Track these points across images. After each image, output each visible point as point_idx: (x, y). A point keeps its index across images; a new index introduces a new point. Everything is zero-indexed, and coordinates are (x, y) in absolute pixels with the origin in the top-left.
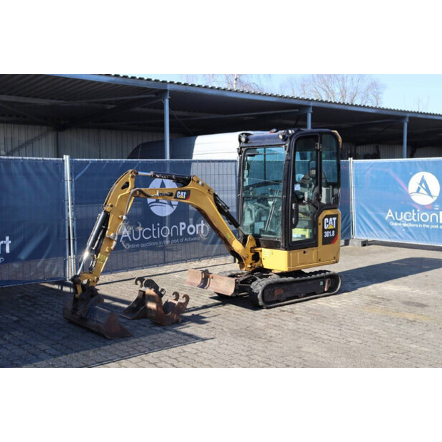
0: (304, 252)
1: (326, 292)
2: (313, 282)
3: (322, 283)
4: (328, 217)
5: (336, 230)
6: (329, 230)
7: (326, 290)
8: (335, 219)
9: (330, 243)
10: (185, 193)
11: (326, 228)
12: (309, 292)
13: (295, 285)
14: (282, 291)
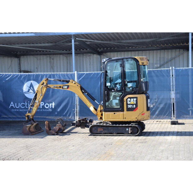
0: (115, 113)
1: (130, 134)
2: (121, 128)
3: (127, 129)
4: (131, 98)
5: (136, 104)
6: (131, 104)
7: (130, 133)
8: (136, 99)
9: (133, 111)
10: (67, 87)
11: (128, 103)
12: (119, 132)
13: (110, 128)
14: (102, 130)
